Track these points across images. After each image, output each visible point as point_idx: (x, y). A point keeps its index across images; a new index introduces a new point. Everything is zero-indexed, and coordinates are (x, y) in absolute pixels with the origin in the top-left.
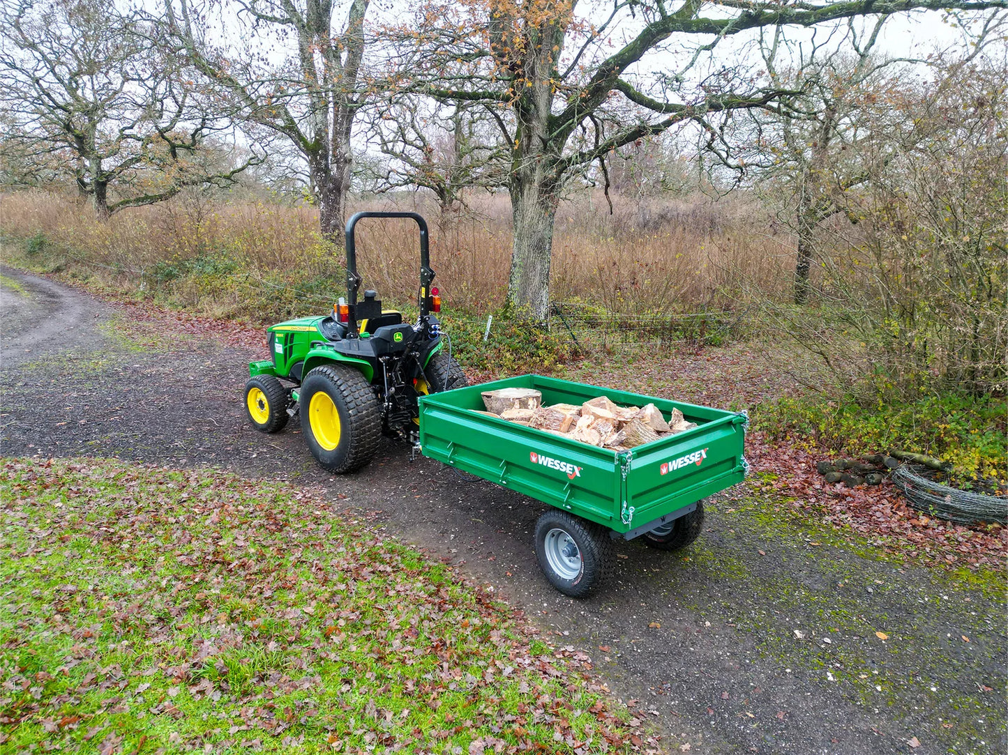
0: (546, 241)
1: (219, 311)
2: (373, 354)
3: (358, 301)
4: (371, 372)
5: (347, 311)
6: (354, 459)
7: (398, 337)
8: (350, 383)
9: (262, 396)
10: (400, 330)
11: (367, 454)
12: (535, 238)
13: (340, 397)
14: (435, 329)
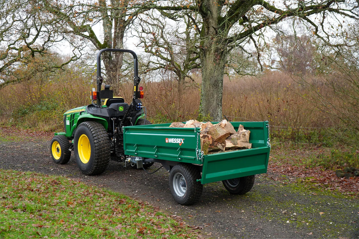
0: (219, 82)
1: (47, 128)
2: (107, 115)
3: (101, 90)
4: (107, 124)
5: (96, 94)
6: (97, 165)
7: (121, 109)
8: (96, 128)
9: (58, 146)
10: (122, 105)
11: (103, 164)
12: (213, 80)
13: (91, 134)
14: (139, 105)
